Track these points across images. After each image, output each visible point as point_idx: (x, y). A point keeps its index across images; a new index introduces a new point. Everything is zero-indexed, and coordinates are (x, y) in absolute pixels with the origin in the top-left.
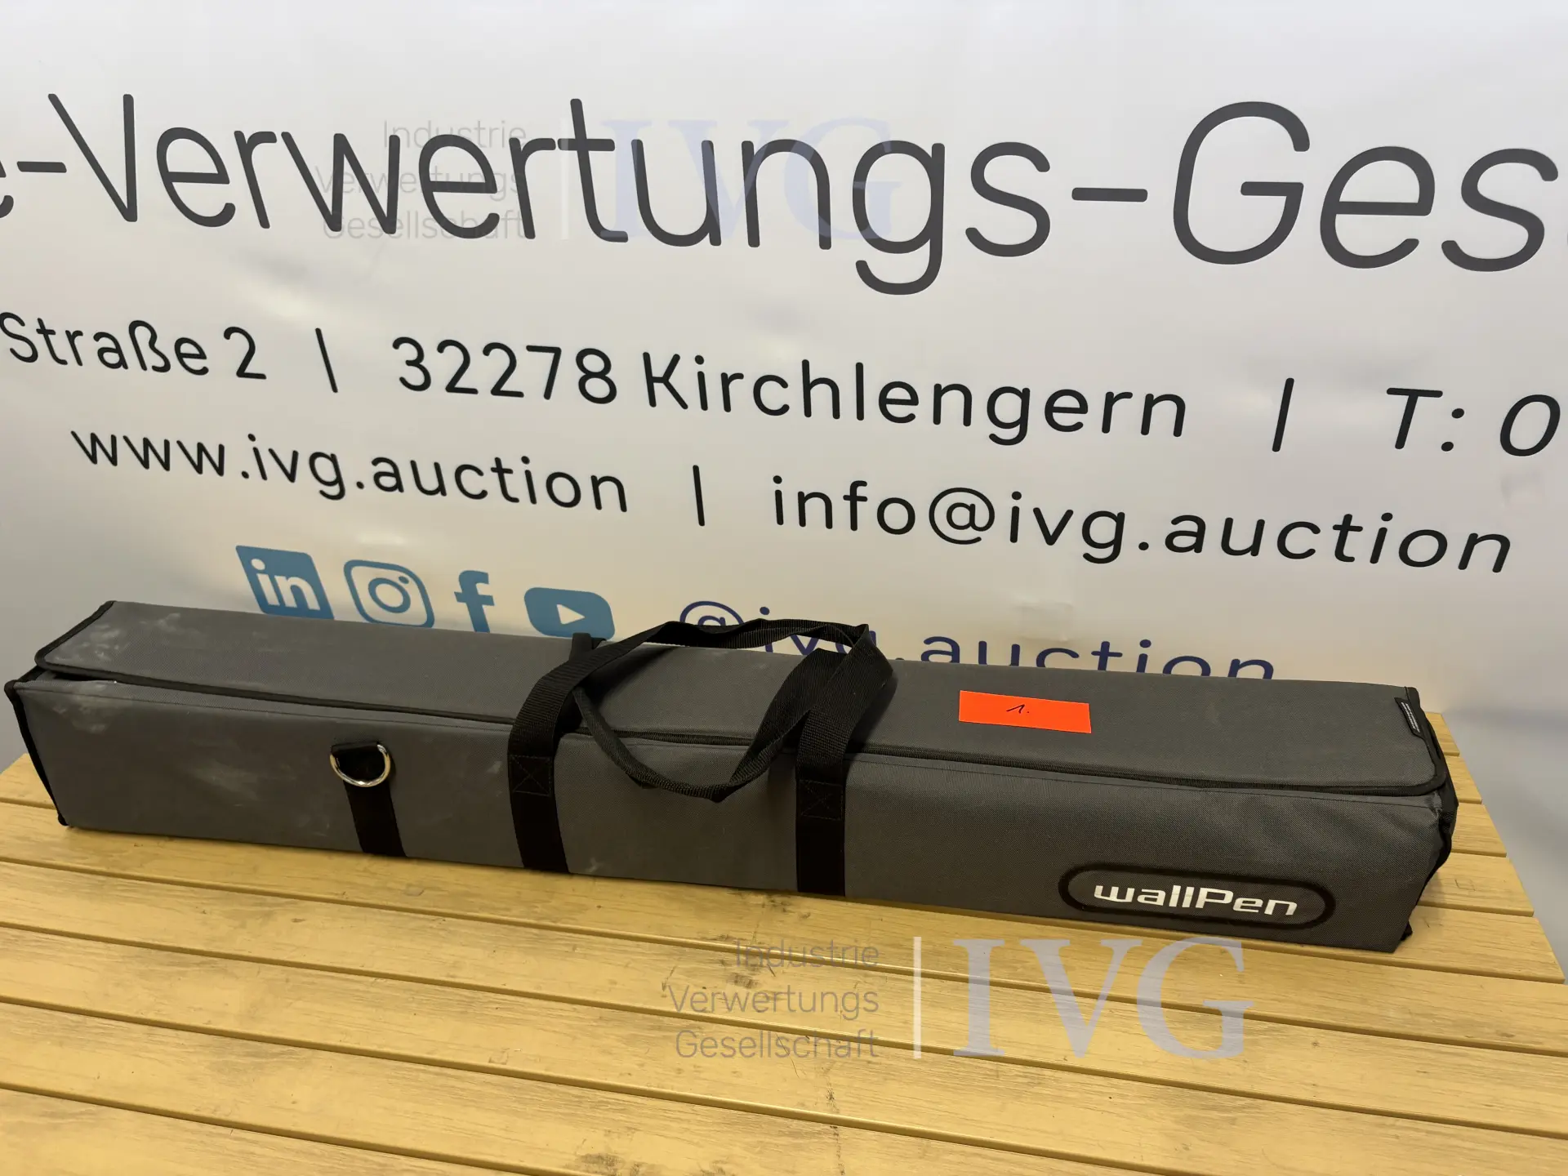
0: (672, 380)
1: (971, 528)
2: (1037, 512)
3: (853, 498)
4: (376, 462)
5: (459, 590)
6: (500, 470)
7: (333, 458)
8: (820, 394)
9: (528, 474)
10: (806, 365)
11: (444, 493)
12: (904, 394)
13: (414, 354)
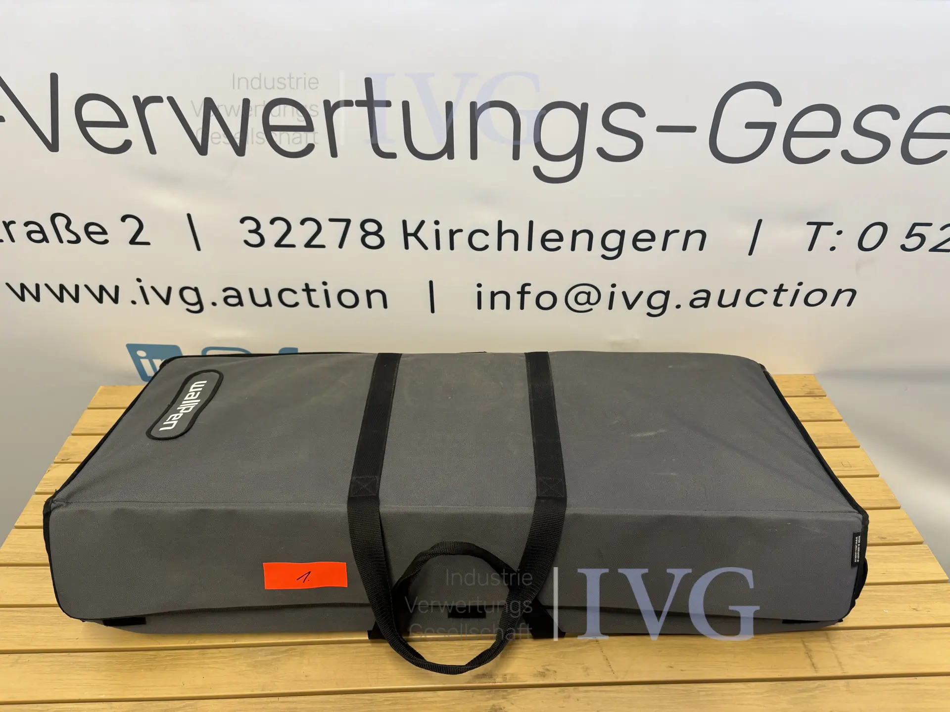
0: (419, 235)
1: (587, 304)
2: (624, 294)
3: (523, 293)
4: (225, 290)
6: (308, 290)
7: (196, 290)
8: (508, 239)
9: (326, 292)
10: (500, 223)
11: (270, 305)
12: (556, 236)
13: (253, 226)
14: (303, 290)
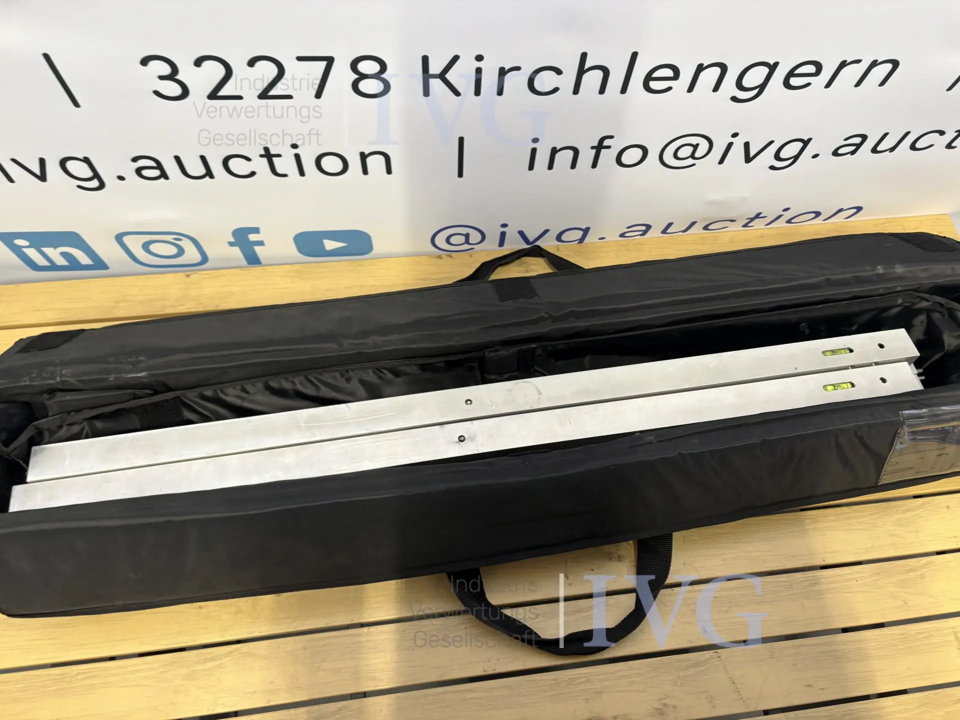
0: (448, 76)
1: (690, 158)
2: (747, 145)
3: (600, 147)
4: (135, 160)
5: (232, 240)
6: (268, 155)
7: (86, 160)
8: (593, 79)
9: (297, 157)
10: (584, 56)
11: (212, 177)
12: (669, 73)
13: (166, 70)
14: (261, 156)
